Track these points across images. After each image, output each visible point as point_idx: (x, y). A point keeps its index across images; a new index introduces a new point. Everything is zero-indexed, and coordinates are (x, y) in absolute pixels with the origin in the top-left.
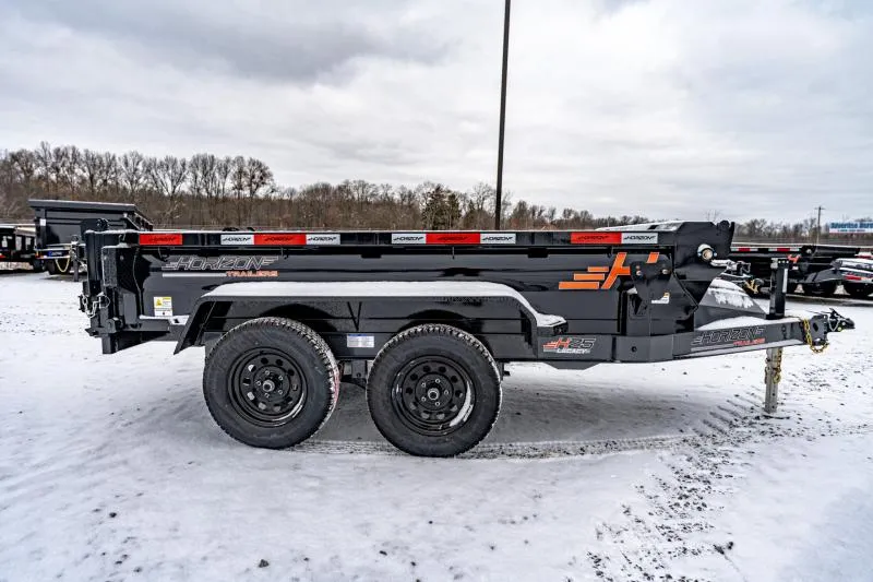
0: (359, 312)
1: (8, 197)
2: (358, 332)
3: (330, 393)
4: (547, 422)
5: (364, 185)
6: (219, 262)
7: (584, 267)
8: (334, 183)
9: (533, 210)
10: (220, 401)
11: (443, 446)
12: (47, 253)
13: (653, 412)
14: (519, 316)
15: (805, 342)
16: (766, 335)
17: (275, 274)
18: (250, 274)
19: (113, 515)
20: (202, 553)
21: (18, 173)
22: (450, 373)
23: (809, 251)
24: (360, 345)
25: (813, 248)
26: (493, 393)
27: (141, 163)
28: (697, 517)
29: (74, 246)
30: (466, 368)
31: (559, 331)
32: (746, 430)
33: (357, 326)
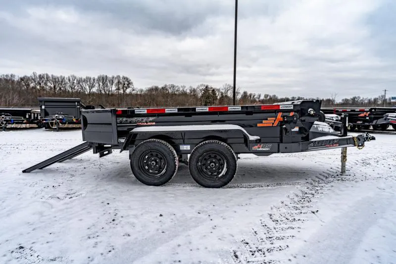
0: (185, 137)
1: (19, 96)
2: (184, 144)
3: (176, 165)
4: (255, 177)
5: (173, 86)
6: (134, 119)
7: (266, 118)
8: (160, 86)
9: (250, 95)
10: (136, 169)
11: (217, 184)
12: (45, 120)
13: (296, 174)
14: (243, 136)
15: (355, 146)
16: (339, 143)
17: (154, 123)
18: (145, 124)
19: (108, 204)
20: (141, 213)
21: (23, 86)
22: (218, 157)
23: (373, 110)
24: (185, 149)
25: (375, 109)
26: (234, 164)
27: (76, 80)
28: (307, 204)
29: (57, 117)
30: (224, 155)
31: (257, 142)
32: (332, 179)
33: (184, 141)
